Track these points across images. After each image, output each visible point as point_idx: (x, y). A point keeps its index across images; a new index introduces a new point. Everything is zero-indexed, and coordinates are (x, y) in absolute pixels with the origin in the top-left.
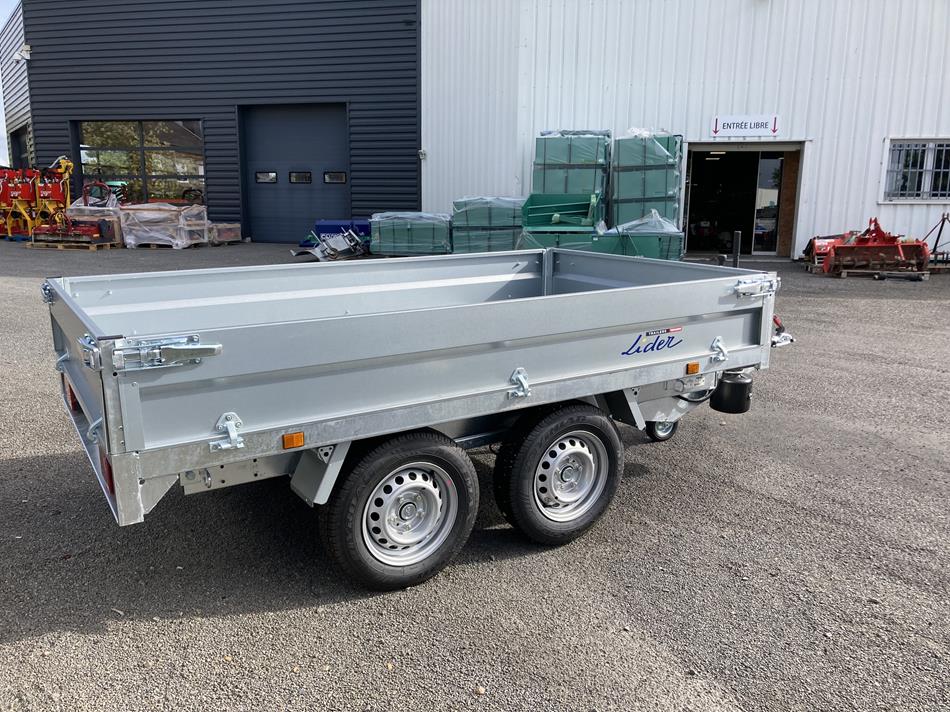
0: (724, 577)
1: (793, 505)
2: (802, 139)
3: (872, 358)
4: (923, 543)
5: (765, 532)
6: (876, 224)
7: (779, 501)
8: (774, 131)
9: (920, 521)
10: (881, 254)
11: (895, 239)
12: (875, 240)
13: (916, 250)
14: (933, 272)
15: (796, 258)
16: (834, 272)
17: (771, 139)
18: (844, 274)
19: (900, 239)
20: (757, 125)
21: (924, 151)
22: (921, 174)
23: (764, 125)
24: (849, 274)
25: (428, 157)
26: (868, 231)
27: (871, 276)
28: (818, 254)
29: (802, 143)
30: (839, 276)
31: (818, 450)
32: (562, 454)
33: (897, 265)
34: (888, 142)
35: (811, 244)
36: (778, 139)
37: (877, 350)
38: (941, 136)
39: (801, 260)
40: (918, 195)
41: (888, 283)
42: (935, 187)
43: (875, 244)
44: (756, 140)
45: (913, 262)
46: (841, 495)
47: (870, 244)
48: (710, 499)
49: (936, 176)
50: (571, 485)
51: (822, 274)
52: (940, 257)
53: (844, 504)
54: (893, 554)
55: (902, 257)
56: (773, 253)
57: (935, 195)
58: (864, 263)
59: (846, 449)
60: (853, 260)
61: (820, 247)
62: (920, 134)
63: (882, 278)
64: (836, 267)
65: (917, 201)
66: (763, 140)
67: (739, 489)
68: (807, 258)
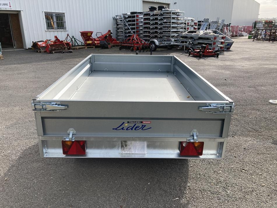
2: (20, 10)
6: (57, 37)
8: (10, 7)
10: (61, 46)
11: (62, 41)
12: (58, 42)
15: (27, 48)
16: (50, 52)
17: (10, 9)
18: (54, 53)
20: (4, 4)
21: (53, 16)
23: (7, 4)
24: (55, 52)
26: (55, 40)
27: (61, 52)
28: (41, 47)
30: (52, 53)
33: (65, 49)
34: (44, 12)
35: (36, 44)
36: (12, 10)
39: (29, 49)
41: (66, 54)
42: (58, 26)
43: (58, 43)
44: (5, 9)
49: (57, 23)
51: (45, 52)
55: (66, 46)
58: (58, 49)
60: (54, 48)
61: (41, 45)
62: (55, 11)
63: (64, 53)
64: (51, 50)
65: (55, 30)
66: (7, 10)
68: (33, 48)
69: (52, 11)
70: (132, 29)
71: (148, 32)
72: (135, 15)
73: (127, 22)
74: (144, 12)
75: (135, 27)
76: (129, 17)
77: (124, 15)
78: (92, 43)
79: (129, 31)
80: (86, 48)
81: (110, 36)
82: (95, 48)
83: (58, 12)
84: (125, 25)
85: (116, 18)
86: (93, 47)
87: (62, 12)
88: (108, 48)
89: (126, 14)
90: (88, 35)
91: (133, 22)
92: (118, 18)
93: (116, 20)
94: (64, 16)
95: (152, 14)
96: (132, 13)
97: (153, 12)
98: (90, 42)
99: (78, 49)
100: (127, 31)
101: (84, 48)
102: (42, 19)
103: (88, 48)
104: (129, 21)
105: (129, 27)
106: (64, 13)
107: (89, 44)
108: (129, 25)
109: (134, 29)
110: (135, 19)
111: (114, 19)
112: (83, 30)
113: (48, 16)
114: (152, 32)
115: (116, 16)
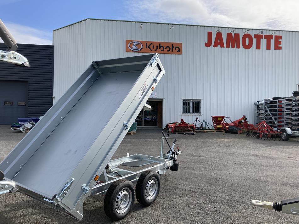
0: (186, 207)
1: (192, 191)
3: (193, 156)
4: (219, 195)
5: (189, 197)
6: (183, 120)
7: (189, 190)
8: (156, 96)
9: (217, 191)
10: (185, 128)
11: (187, 124)
13: (192, 127)
14: (197, 132)
15: (163, 128)
16: (174, 133)
17: (155, 98)
18: (177, 133)
19: (188, 124)
21: (190, 102)
22: (190, 108)
23: (154, 94)
24: (178, 133)
25: (56, 99)
26: (181, 122)
27: (183, 133)
28: (170, 128)
29: (163, 99)
30: (176, 133)
31: (192, 178)
32: (150, 183)
33: (188, 131)
34: (182, 100)
35: (167, 125)
36: (157, 98)
37: (194, 153)
38: (193, 99)
39: (165, 129)
40: (190, 113)
41: (187, 135)
42: (193, 111)
44: (152, 98)
45: (192, 130)
46: (201, 188)
47: (182, 125)
48: (175, 192)
49: (193, 108)
50: (151, 191)
51: (171, 133)
52: (197, 128)
53: (202, 189)
54: (215, 198)
55: (189, 129)
56: (157, 127)
57: (194, 113)
58: (181, 130)
59: (197, 177)
60: (178, 129)
61: (170, 126)
63: (186, 134)
64: (175, 131)
65: (190, 114)
66: (153, 98)
67: (180, 189)
68: (166, 129)
69: (190, 99)
70: (274, 115)
71: (290, 119)
72: (277, 100)
73: (269, 108)
74: (286, 98)
75: (277, 113)
76: (271, 103)
77: (265, 100)
78: (222, 127)
79: (270, 117)
80: (215, 132)
81: (246, 122)
82: (225, 132)
83: (195, 99)
84: (266, 111)
85: (257, 103)
86: (223, 132)
87: (199, 99)
88: (238, 134)
89: (269, 100)
90: (219, 120)
91: (274, 108)
92: (260, 103)
93: (257, 105)
94: (201, 102)
95: (294, 100)
96: (274, 99)
97: (296, 98)
98: (221, 126)
99: (206, 132)
100: (269, 117)
101: (213, 132)
102: (179, 105)
103: (216, 132)
104: (271, 107)
105: (270, 113)
106: (201, 100)
107: (219, 129)
108: (271, 111)
109: (275, 115)
110: (277, 104)
111: (255, 104)
112: (215, 115)
113: (186, 103)
114: (294, 119)
115: (258, 102)
